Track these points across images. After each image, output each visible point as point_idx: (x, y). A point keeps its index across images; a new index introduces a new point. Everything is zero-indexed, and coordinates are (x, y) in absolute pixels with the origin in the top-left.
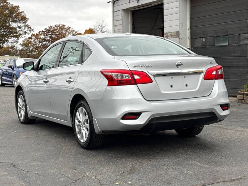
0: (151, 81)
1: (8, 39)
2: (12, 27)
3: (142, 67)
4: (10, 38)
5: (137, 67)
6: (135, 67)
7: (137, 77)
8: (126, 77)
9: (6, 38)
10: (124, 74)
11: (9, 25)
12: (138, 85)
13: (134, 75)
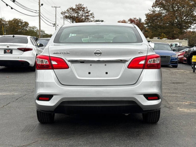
0: (67, 67)
1: (191, 26)
2: (195, 15)
3: (60, 53)
4: (193, 25)
5: (56, 53)
6: (55, 53)
7: (54, 63)
8: (45, 62)
9: (190, 25)
10: (44, 60)
11: (193, 14)
12: (54, 70)
13: (52, 61)
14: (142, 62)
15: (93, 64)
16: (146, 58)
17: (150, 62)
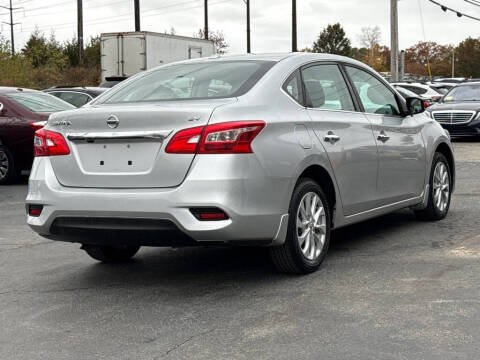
13: (48, 140)
14: (195, 140)
15: (108, 145)
16: (203, 131)
17: (214, 138)
